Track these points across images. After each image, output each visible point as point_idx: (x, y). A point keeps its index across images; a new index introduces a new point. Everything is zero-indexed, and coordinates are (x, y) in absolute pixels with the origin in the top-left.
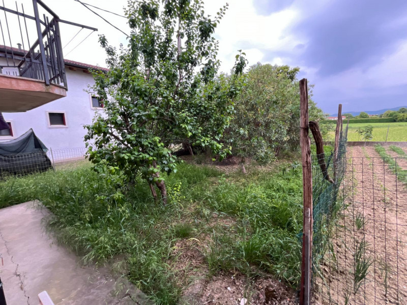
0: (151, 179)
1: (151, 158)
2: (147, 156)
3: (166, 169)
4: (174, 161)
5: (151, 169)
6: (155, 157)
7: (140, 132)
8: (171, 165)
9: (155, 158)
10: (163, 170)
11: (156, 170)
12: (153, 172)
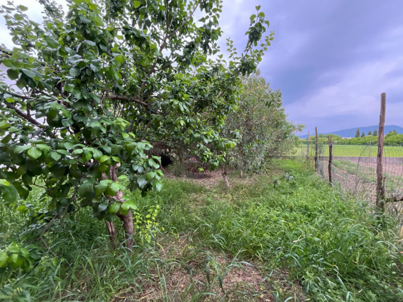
0: (103, 207)
1: (106, 158)
2: (97, 153)
3: (142, 183)
4: (157, 166)
5: (104, 183)
6: (116, 156)
7: (82, 101)
8: (153, 174)
9: (115, 159)
10: (132, 186)
11: (115, 186)
12: (108, 192)
